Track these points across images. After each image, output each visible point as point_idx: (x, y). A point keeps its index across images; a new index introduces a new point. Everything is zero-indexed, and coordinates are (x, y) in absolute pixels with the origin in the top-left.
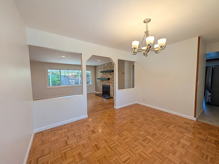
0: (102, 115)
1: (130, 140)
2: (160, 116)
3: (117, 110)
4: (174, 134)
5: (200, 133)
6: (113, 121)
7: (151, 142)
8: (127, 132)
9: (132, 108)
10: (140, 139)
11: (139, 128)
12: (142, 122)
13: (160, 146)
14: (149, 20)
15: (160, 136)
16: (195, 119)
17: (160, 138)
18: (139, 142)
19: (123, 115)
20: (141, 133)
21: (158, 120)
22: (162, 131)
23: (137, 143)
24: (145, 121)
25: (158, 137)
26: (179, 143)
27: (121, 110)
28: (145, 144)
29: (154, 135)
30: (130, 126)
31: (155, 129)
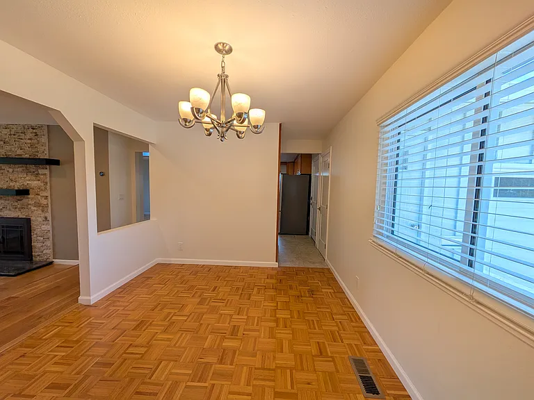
0: (23, 360)
1: (189, 384)
2: (227, 279)
3: (95, 306)
4: (265, 307)
5: (291, 288)
6: (94, 356)
7: (237, 352)
8: (167, 365)
9: (150, 281)
10: (211, 364)
11: (197, 333)
12: (196, 310)
13: (256, 349)
14: (227, 48)
15: (247, 327)
16: (276, 265)
17: (250, 330)
18: (212, 371)
19: (130, 317)
20: (206, 344)
21: (228, 289)
22: (245, 313)
23: (209, 378)
24: (202, 306)
25: (245, 330)
26: (277, 321)
27: (114, 302)
28: (227, 367)
29: (234, 331)
30: (169, 340)
31: (231, 316)
